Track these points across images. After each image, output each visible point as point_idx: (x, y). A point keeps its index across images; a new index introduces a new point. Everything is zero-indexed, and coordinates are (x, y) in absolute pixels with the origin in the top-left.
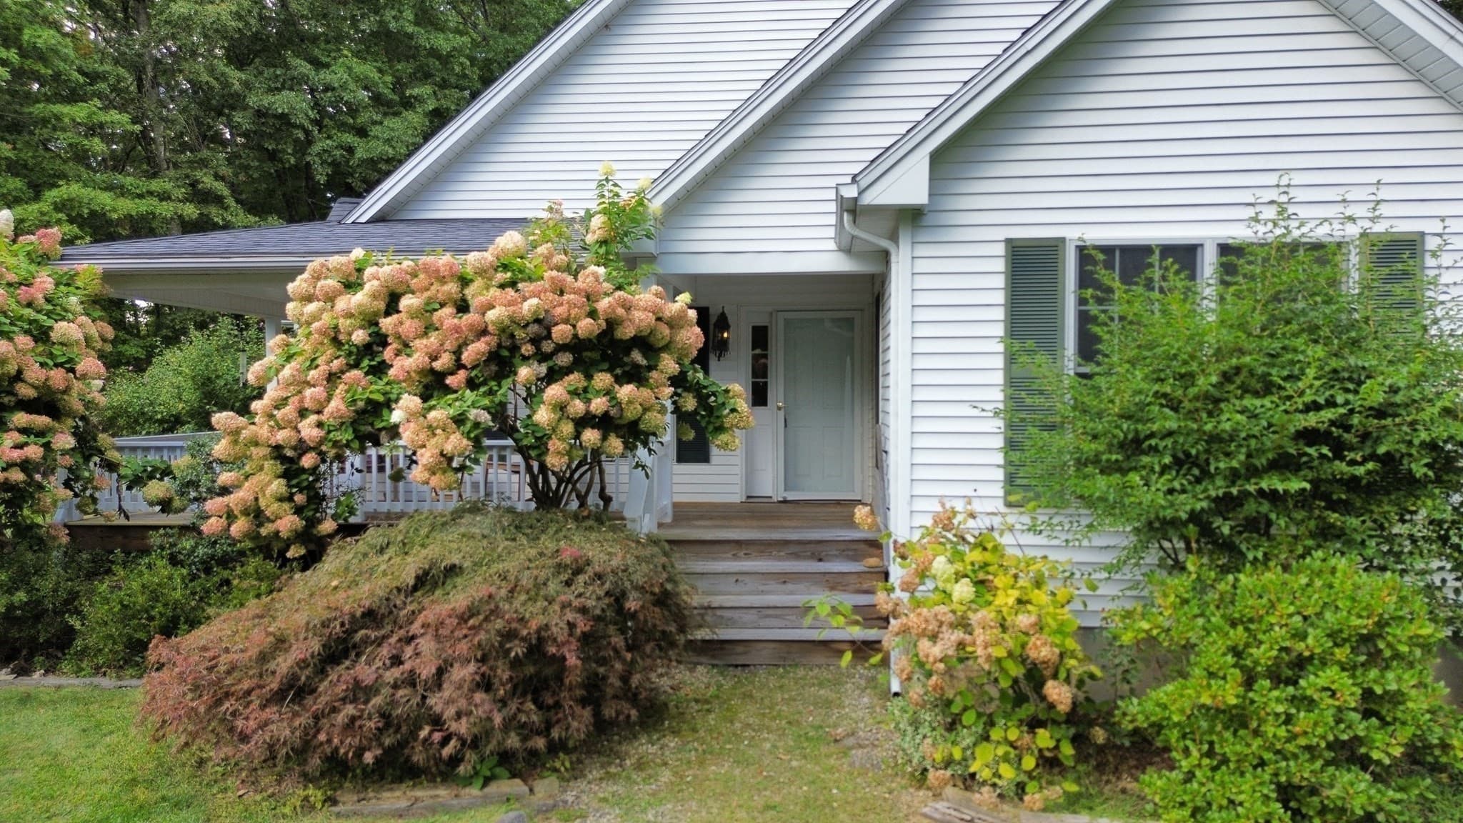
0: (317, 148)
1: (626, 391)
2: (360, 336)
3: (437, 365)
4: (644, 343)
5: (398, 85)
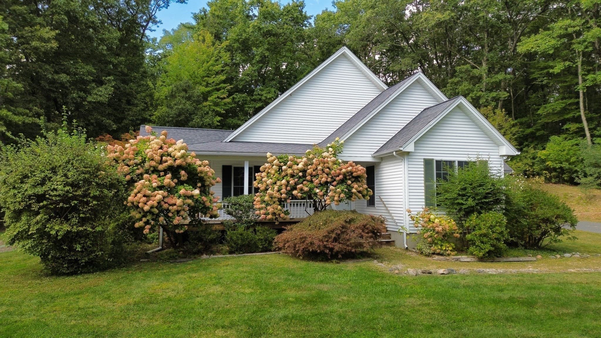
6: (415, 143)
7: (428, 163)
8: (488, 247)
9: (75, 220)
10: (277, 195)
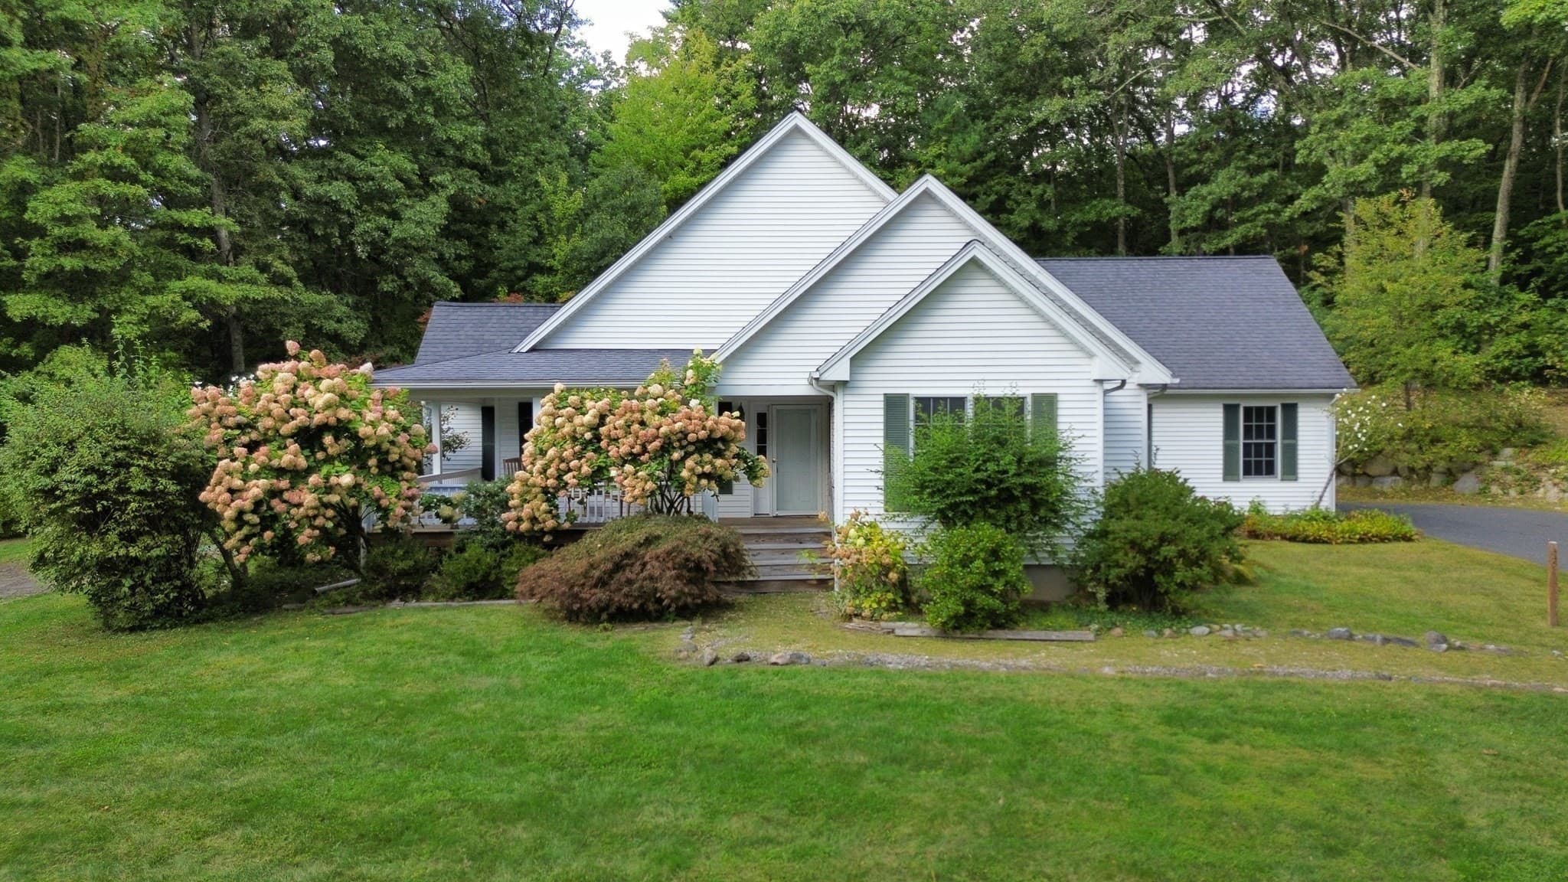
0: (358, 230)
1: (719, 462)
2: (588, 436)
3: (635, 451)
4: (724, 439)
5: (424, 176)
6: (852, 359)
7: (894, 404)
8: (954, 606)
9: (112, 537)
10: (538, 480)
